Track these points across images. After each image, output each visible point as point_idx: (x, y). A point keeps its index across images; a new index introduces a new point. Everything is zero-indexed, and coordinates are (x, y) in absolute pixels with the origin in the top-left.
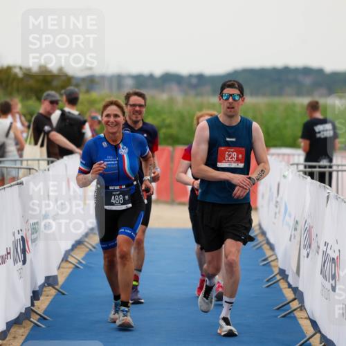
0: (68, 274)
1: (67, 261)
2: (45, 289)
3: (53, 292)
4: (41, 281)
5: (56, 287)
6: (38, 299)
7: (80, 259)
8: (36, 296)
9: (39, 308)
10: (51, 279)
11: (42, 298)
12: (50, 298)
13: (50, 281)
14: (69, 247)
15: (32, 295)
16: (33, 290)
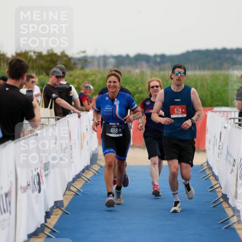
0: (71, 199)
1: (69, 190)
2: (54, 210)
3: (60, 212)
4: (51, 204)
5: (62, 209)
6: (49, 218)
7: (79, 188)
8: (48, 215)
9: (50, 224)
10: (58, 203)
11: (52, 217)
12: (58, 217)
13: (58, 205)
14: (71, 180)
15: (45, 214)
16: (45, 211)
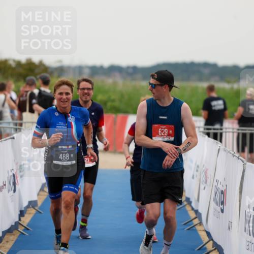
6: (24, 216)
8: (22, 214)
9: (24, 222)
12: (32, 216)
15: (19, 213)
16: (20, 209)
